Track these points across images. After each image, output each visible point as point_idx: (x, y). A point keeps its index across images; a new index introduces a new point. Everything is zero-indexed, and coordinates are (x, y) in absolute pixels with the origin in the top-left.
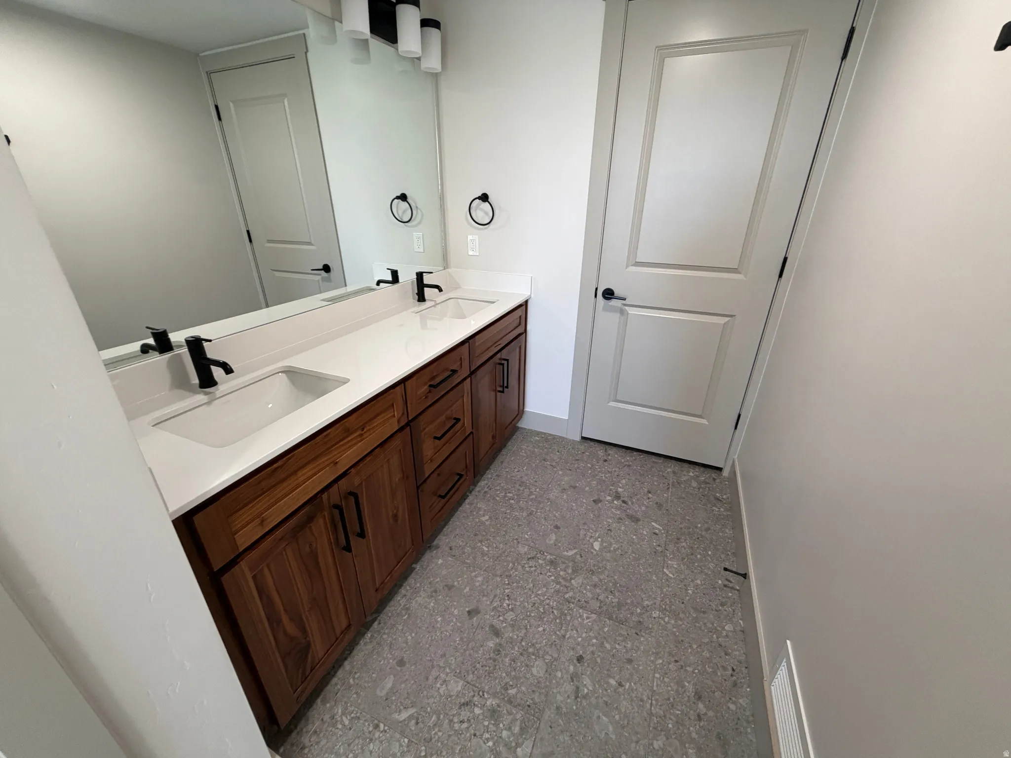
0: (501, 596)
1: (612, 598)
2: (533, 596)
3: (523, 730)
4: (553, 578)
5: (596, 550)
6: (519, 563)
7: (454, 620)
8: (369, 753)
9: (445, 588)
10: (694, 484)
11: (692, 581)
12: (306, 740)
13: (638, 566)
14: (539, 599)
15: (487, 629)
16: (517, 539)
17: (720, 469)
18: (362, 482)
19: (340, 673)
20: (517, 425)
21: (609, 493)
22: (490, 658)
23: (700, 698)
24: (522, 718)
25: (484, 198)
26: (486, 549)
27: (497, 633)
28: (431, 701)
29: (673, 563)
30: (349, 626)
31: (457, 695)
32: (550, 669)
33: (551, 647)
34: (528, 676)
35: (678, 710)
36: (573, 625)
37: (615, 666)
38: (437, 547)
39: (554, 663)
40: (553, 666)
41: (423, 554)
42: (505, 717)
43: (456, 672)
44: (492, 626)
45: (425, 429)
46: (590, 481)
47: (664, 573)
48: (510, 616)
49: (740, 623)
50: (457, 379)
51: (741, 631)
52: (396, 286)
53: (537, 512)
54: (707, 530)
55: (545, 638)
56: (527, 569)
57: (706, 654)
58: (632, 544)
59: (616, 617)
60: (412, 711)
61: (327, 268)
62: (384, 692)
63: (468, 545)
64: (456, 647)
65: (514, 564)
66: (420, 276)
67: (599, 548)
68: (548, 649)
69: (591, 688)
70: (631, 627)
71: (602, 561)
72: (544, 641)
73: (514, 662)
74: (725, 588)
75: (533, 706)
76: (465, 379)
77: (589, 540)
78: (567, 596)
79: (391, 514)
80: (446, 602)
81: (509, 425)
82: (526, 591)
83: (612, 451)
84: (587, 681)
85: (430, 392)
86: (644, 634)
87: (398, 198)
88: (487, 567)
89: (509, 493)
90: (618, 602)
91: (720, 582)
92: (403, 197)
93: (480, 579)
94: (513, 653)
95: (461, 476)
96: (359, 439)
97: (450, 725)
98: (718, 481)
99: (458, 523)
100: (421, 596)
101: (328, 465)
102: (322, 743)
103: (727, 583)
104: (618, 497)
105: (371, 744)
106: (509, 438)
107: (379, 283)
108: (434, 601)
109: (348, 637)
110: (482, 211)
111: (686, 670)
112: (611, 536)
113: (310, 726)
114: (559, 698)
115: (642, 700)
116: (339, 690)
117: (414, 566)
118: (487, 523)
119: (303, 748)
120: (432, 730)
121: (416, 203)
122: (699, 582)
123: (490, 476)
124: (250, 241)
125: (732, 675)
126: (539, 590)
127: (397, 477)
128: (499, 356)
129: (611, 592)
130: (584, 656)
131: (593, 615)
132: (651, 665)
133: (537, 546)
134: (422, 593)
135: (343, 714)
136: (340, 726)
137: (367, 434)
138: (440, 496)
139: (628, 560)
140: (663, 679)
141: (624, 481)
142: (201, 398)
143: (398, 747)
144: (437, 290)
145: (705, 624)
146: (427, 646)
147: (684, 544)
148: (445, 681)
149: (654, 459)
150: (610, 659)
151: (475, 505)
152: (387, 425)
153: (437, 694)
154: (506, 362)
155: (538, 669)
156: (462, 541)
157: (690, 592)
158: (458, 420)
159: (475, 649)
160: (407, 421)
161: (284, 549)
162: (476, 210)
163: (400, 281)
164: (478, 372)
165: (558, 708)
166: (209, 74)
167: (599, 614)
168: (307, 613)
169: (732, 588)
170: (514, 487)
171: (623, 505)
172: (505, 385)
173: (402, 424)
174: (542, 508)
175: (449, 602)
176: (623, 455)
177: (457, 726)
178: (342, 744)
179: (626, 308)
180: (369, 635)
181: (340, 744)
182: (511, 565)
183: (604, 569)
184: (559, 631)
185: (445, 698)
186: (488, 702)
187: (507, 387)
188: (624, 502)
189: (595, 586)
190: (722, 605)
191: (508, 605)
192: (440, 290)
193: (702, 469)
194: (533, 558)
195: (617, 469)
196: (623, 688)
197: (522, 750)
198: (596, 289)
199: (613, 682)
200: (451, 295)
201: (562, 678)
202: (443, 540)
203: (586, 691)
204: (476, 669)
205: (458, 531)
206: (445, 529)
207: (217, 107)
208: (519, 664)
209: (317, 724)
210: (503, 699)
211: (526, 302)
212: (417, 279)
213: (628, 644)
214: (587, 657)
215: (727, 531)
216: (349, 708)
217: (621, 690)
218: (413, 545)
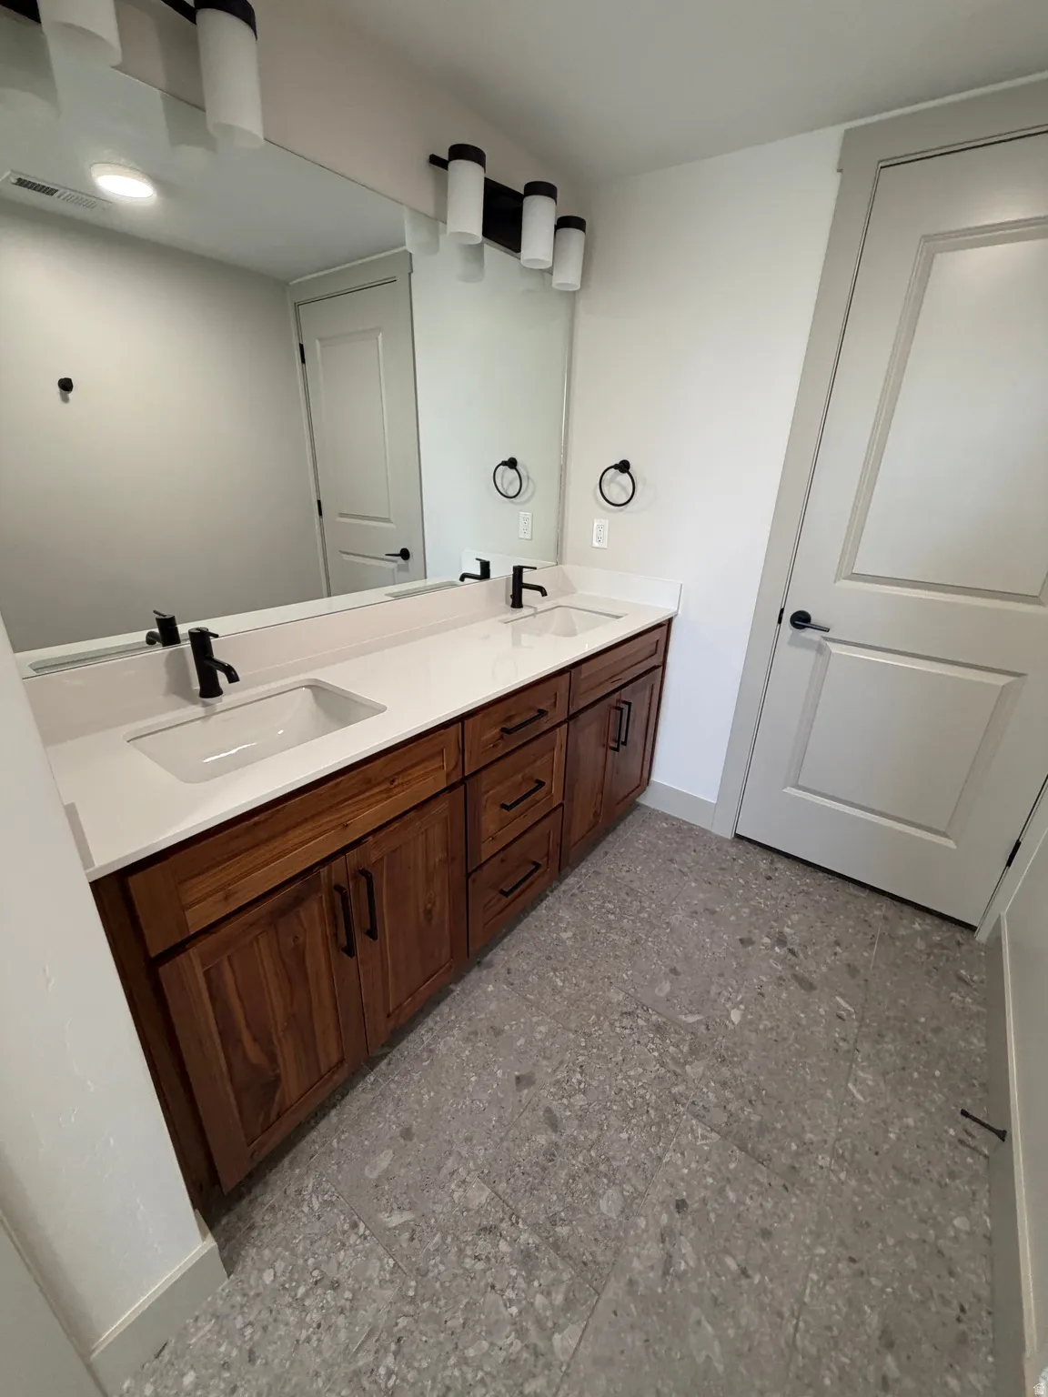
0: (571, 1064)
1: (750, 1112)
2: (620, 1077)
3: (569, 1303)
4: (656, 1054)
5: (733, 1024)
6: (606, 1017)
7: (495, 1086)
8: (336, 1265)
9: (490, 1030)
10: (920, 945)
11: (900, 1117)
12: (260, 1216)
13: (804, 1068)
14: (629, 1083)
15: (541, 1113)
16: (609, 978)
17: (972, 928)
18: (382, 859)
19: (323, 1126)
20: (637, 800)
21: (769, 933)
22: (537, 1163)
23: (890, 1345)
24: (571, 1282)
25: (624, 467)
26: (560, 984)
27: (554, 1124)
28: (438, 1208)
29: (866, 1076)
30: (341, 1061)
31: (478, 1211)
32: (627, 1210)
33: (637, 1171)
34: (592, 1210)
35: (846, 1356)
36: (678, 1143)
37: (740, 1235)
38: (490, 965)
39: (637, 1201)
40: (635, 1206)
41: (469, 971)
42: (545, 1271)
43: (482, 1172)
44: (548, 1110)
45: (488, 791)
46: (740, 906)
47: (848, 1091)
48: (579, 1100)
49: (985, 1222)
50: (545, 724)
51: (985, 1236)
52: (484, 583)
53: (646, 941)
54: (937, 1030)
55: (628, 1152)
56: (618, 1030)
57: (911, 1262)
58: (796, 1026)
59: (753, 1149)
60: (407, 1216)
61: (405, 554)
62: (374, 1175)
63: (535, 971)
64: (490, 1130)
65: (598, 1016)
66: (518, 571)
67: (740, 1022)
68: (630, 1174)
69: (692, 1263)
70: (777, 1174)
71: (742, 1044)
72: (627, 1159)
73: (574, 1180)
74: (960, 1147)
75: (591, 1265)
76: (559, 725)
77: (724, 1005)
78: (675, 1090)
79: (421, 910)
80: (488, 1053)
81: (623, 799)
82: (610, 1065)
83: (781, 865)
84: (687, 1249)
85: (502, 738)
86: (798, 1192)
87: (504, 463)
88: (558, 1013)
89: (609, 902)
90: (760, 1123)
91: (952, 1132)
92: (512, 463)
93: (543, 1029)
94: (573, 1165)
95: (538, 866)
96: (385, 796)
97: (459, 1257)
98: (965, 948)
99: (526, 934)
100: (453, 1036)
101: (333, 828)
102: (278, 1229)
103: (964, 1137)
104: (781, 941)
105: (342, 1252)
106: (622, 818)
107: (463, 577)
108: (470, 1049)
109: (339, 1077)
110: (618, 486)
111: (869, 1282)
112: (763, 1005)
113: (268, 1197)
114: (636, 1264)
115: (780, 1315)
116: (316, 1152)
117: (452, 986)
118: (569, 943)
119: (252, 1228)
120: (432, 1258)
121: (527, 472)
122: (910, 1122)
123: (584, 871)
124: (320, 513)
125: (959, 1320)
126: (631, 1069)
127: (438, 856)
128: (616, 696)
129: (750, 1101)
130: (688, 1201)
131: (714, 1135)
132: (805, 1253)
133: (639, 995)
134: (455, 1032)
135: (315, 1190)
136: (306, 1209)
137: (397, 790)
138: (502, 892)
139: (787, 1053)
140: (825, 1285)
141: (795, 917)
142: (197, 710)
143: (378, 1269)
144: (539, 593)
145: (915, 1204)
146: (449, 1117)
147: (890, 1046)
148: (464, 1182)
149: (852, 889)
150: (733, 1221)
151: (555, 911)
152: (429, 780)
153: (448, 1199)
154: (625, 707)
155: (609, 1204)
156: (528, 964)
157: (892, 1136)
158: (541, 784)
159: (518, 1142)
160: (460, 777)
161: (256, 939)
162: (609, 484)
163: (492, 576)
164: (582, 716)
165: (631, 1282)
166: (297, 306)
167: (724, 1136)
168: (281, 1034)
169: (974, 1149)
170: (618, 895)
171: (790, 956)
172: (623, 739)
173: (454, 779)
174: (656, 936)
175: (491, 1055)
176: (801, 874)
177: (468, 1262)
178: (304, 1238)
179: (829, 644)
180: (372, 1078)
181: (301, 1237)
182: (594, 1017)
183: (743, 1058)
184: (653, 1146)
185: (459, 1210)
186: (522, 1237)
187: (625, 743)
188: (792, 951)
189: (724, 1084)
190: (952, 1175)
191: (580, 1083)
192: (544, 593)
193: (937, 921)
194: (630, 1014)
195: (786, 895)
196: (748, 1280)
197: (562, 1339)
198: (782, 611)
199: (731, 1264)
200: (561, 601)
201: (646, 1230)
202: (499, 956)
203: (683, 1266)
204: (514, 1176)
205: (523, 948)
206: (505, 940)
207: (301, 347)
208: (580, 1186)
209: (278, 1194)
210: (547, 1238)
211: (670, 621)
212: (514, 575)
213: (767, 1201)
214: (694, 1205)
215: (975, 1041)
216: (324, 1183)
217: (744, 1282)
218: (452, 957)
